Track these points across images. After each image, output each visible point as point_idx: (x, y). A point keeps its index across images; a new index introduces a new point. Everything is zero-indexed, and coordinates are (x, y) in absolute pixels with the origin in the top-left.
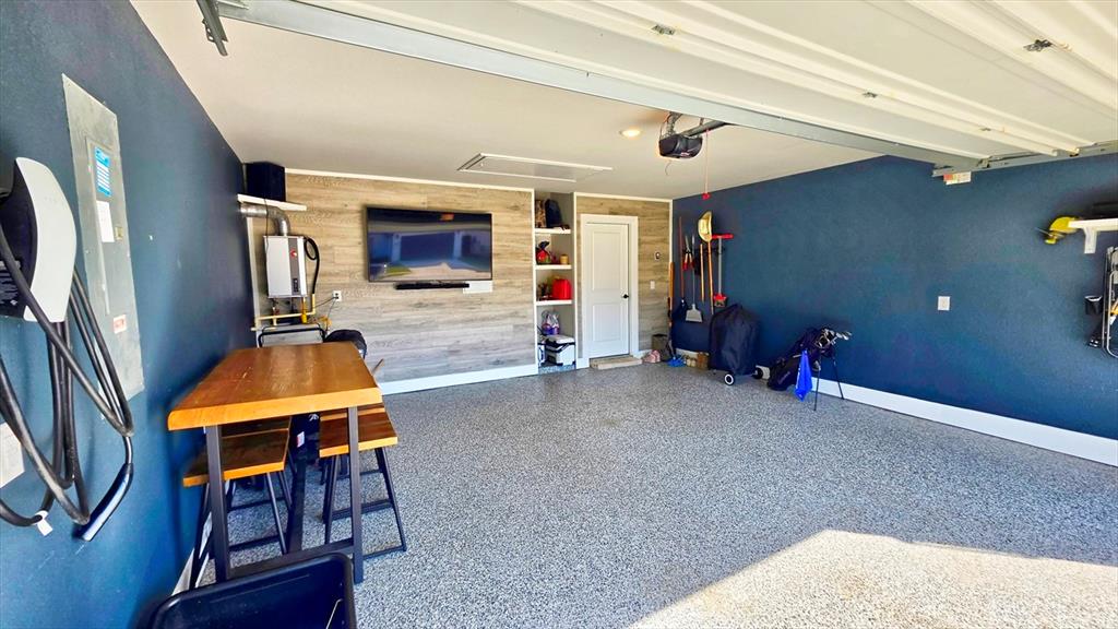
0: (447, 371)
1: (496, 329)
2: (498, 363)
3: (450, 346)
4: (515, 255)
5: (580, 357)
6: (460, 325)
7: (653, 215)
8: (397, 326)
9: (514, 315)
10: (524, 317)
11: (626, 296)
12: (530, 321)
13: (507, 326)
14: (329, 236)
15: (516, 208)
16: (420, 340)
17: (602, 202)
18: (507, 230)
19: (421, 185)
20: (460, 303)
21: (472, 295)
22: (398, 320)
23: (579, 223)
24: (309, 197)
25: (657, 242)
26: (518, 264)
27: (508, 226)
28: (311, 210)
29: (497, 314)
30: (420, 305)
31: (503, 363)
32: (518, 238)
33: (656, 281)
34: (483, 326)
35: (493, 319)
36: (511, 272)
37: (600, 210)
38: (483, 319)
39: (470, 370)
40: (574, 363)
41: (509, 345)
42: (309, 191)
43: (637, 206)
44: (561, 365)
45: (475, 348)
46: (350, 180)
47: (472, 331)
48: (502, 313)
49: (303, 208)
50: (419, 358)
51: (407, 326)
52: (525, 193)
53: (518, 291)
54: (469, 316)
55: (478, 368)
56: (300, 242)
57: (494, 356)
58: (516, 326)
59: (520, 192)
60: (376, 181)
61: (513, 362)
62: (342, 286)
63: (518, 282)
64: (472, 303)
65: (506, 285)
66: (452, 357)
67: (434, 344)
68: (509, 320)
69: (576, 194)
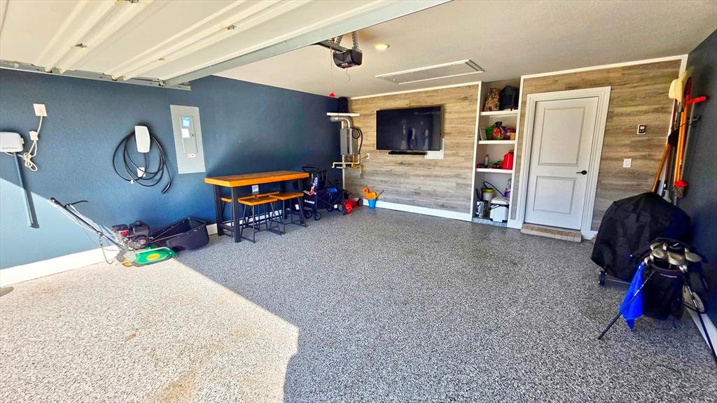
0: (413, 203)
1: (444, 184)
2: (443, 207)
3: (415, 190)
4: (462, 133)
5: (513, 218)
6: (422, 178)
7: (642, 80)
8: (390, 173)
9: (458, 176)
10: (465, 178)
11: (584, 173)
12: (469, 182)
13: (452, 183)
14: (367, 127)
15: (465, 99)
16: (401, 183)
17: (555, 80)
18: (456, 116)
19: (406, 94)
20: (422, 164)
21: (430, 160)
22: (391, 171)
23: (524, 103)
24: (361, 109)
25: (646, 112)
26: (464, 140)
27: (459, 112)
28: (361, 115)
29: (445, 173)
30: (401, 164)
31: (446, 207)
32: (465, 120)
33: (634, 159)
34: (435, 181)
35: (443, 177)
36: (458, 146)
37: (554, 87)
38: (436, 176)
39: (425, 206)
40: (505, 222)
41: (452, 196)
42: (360, 106)
43: (612, 75)
44: (492, 220)
45: (429, 194)
46: (374, 98)
47: (428, 182)
48: (448, 174)
49: (358, 115)
50: (398, 193)
51: (395, 175)
52: (473, 86)
53: (463, 159)
54: (428, 173)
55: (429, 206)
56: (351, 130)
57: (441, 201)
58: (457, 184)
59: (469, 86)
60: (385, 96)
61: (453, 208)
62: (370, 152)
63: (462, 153)
64: (429, 165)
65: (453, 155)
66: (415, 196)
67: (407, 187)
68: (455, 180)
69: (523, 78)
